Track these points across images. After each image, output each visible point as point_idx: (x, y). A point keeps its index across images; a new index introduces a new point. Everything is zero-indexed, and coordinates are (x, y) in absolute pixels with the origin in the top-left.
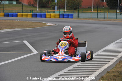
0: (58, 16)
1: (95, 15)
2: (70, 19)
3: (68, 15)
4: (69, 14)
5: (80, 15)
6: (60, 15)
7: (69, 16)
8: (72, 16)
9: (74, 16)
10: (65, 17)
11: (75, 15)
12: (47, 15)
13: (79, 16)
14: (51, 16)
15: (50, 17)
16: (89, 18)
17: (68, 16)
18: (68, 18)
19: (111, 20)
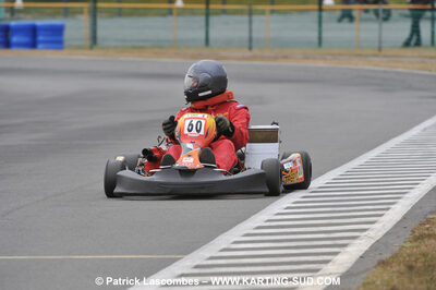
1: (192, 29)
3: (33, 31)
4: (40, 23)
5: (106, 27)
7: (40, 38)
8: (55, 36)
9: (67, 34)
10: (15, 39)
11: (76, 28)
13: (100, 33)
16: (159, 47)
17: (33, 37)
18: (33, 45)
19: (285, 57)
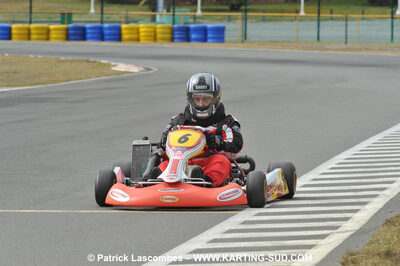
0: (168, 36)
1: (307, 30)
2: (211, 48)
3: (204, 30)
4: (209, 26)
5: (256, 29)
6: (173, 31)
7: (209, 35)
8: (219, 34)
9: (228, 35)
10: (193, 36)
11: (233, 28)
12: (124, 32)
14: (138, 33)
15: (138, 40)
16: (286, 42)
17: (204, 35)
18: (205, 40)
19: (367, 49)
